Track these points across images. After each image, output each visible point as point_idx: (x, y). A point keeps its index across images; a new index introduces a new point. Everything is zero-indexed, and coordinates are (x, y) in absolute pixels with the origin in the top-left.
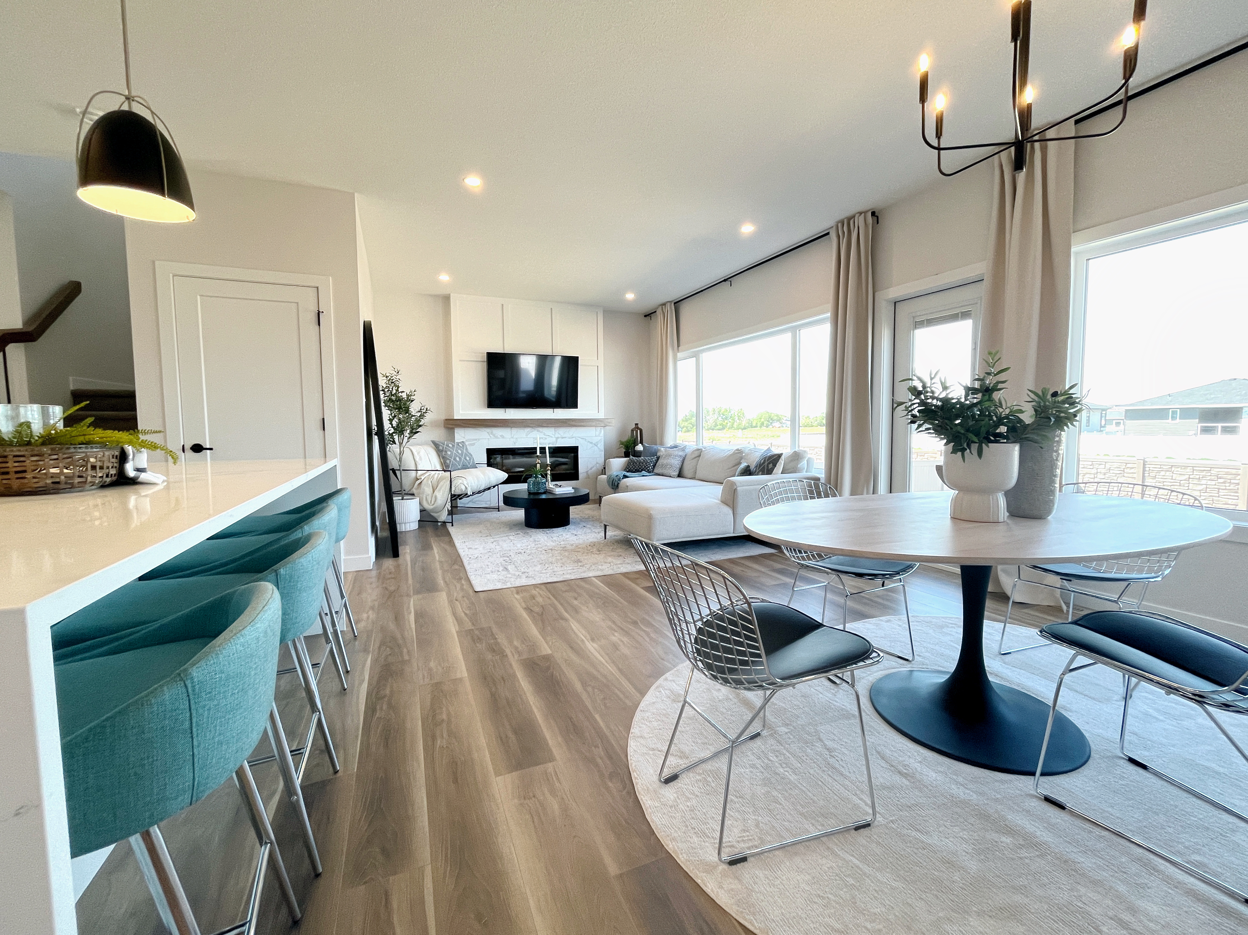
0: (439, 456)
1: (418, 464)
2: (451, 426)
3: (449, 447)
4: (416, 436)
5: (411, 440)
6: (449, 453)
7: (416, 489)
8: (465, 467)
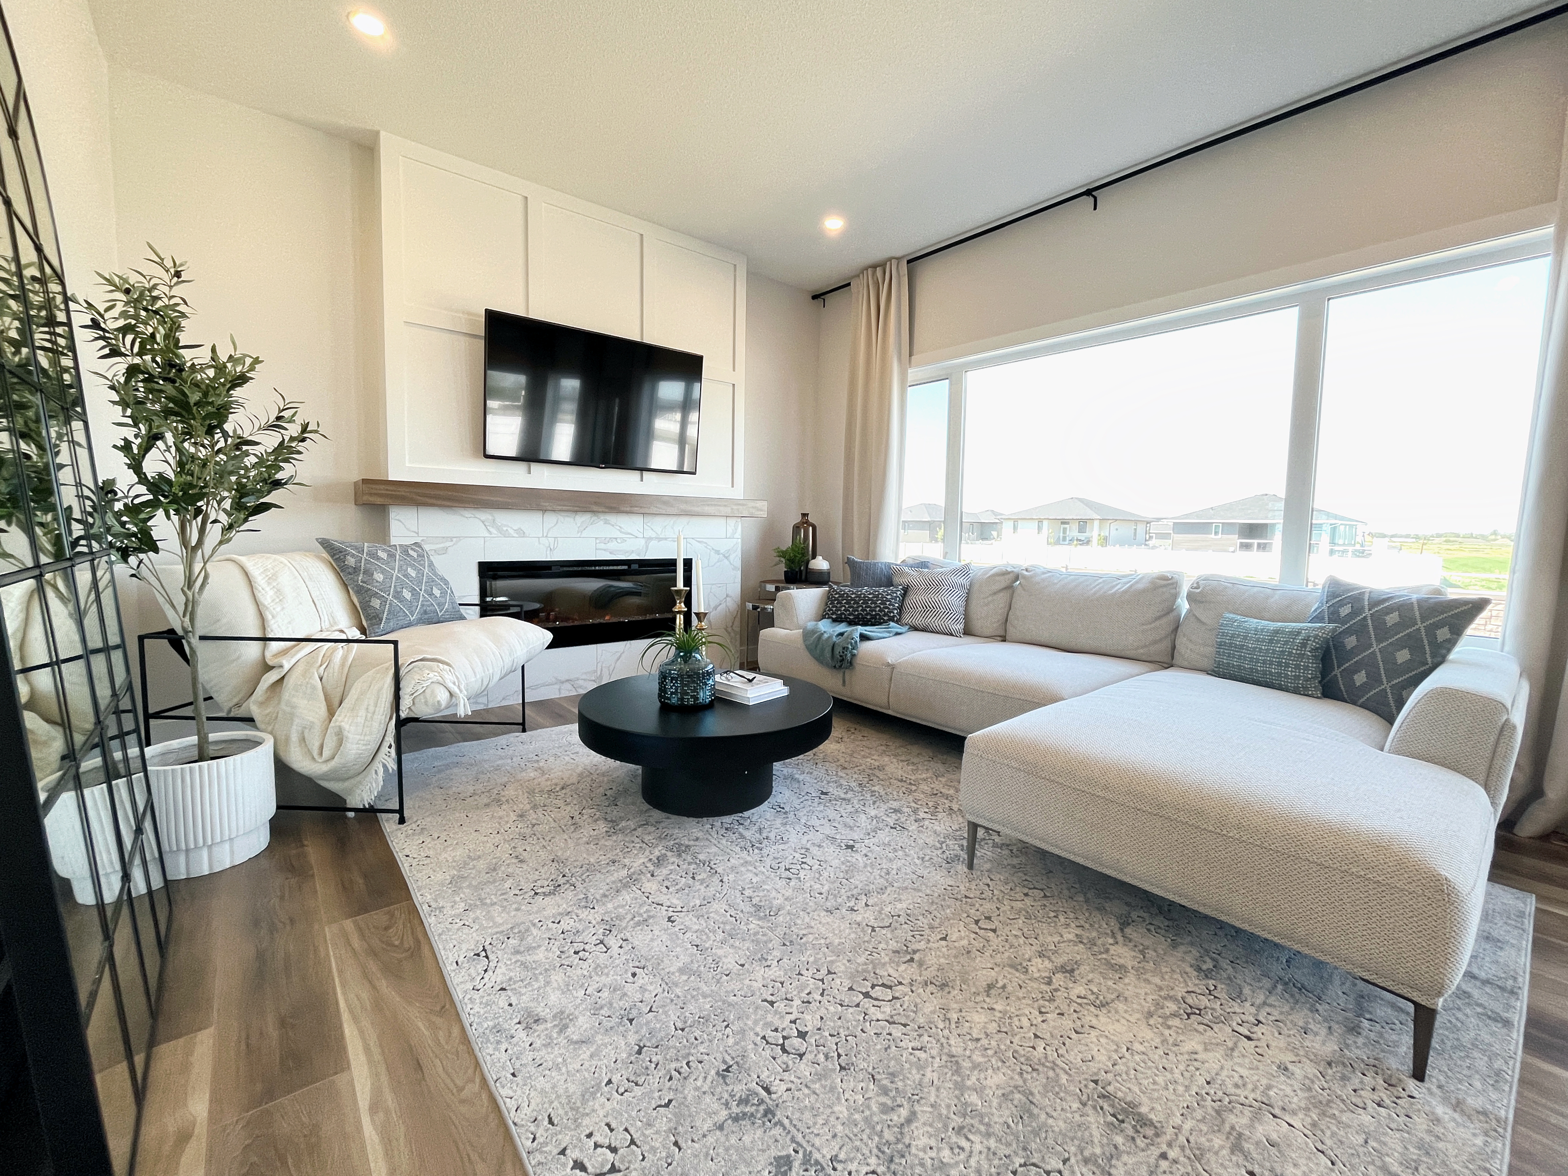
0: (345, 586)
1: (268, 616)
2: (379, 501)
3: (378, 558)
4: (256, 521)
5: (238, 538)
6: (379, 577)
7: (261, 704)
8: (430, 619)
